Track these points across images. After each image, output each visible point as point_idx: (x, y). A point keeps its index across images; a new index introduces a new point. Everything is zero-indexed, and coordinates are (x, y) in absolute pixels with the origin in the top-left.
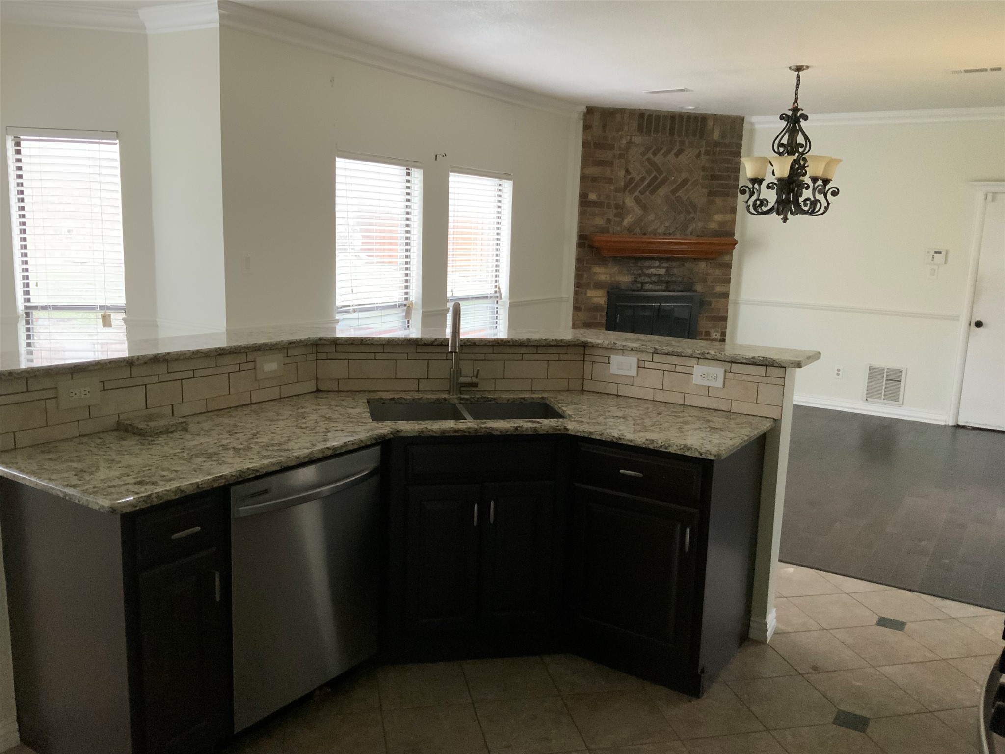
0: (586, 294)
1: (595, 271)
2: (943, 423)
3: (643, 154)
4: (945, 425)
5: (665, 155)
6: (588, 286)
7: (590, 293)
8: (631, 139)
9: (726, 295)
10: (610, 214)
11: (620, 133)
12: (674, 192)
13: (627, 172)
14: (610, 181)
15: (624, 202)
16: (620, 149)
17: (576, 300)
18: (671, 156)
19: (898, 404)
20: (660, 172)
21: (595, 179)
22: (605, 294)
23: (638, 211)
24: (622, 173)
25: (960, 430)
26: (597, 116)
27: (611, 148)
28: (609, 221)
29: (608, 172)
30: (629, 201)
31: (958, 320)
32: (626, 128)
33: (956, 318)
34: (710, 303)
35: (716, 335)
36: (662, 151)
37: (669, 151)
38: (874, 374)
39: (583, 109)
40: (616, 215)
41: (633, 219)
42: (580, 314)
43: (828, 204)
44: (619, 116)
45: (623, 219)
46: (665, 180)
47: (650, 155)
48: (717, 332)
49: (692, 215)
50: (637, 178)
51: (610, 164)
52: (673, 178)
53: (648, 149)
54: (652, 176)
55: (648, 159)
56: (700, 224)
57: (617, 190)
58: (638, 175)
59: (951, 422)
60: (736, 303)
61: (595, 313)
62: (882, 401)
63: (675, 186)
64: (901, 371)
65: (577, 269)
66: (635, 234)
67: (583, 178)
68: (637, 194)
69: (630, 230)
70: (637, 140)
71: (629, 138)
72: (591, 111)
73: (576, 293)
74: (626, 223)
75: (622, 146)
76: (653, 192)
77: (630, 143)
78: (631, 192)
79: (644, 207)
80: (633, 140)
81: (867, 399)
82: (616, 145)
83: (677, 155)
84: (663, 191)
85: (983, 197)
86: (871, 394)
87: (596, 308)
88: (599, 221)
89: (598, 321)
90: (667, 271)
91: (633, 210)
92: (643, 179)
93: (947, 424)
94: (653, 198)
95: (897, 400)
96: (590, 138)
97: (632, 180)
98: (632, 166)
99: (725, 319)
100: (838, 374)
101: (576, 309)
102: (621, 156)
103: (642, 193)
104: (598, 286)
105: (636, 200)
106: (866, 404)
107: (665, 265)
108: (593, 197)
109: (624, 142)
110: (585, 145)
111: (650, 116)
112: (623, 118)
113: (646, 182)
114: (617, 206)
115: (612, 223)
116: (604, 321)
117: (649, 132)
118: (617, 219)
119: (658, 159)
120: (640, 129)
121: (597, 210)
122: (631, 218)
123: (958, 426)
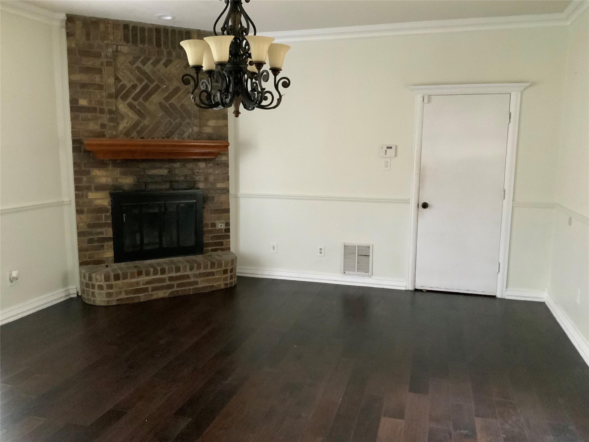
0: (87, 196)
1: (94, 174)
2: (404, 289)
3: (132, 63)
4: (406, 290)
5: (155, 64)
6: (88, 188)
7: (91, 195)
8: (117, 48)
9: (226, 191)
10: (105, 118)
11: (106, 42)
12: (167, 99)
13: (117, 79)
14: (100, 87)
15: (117, 108)
16: (107, 57)
17: (77, 204)
18: (160, 66)
19: (368, 275)
20: (151, 81)
21: (84, 86)
22: (108, 196)
23: (134, 117)
24: (111, 80)
25: (417, 293)
26: (79, 24)
27: (98, 55)
28: (103, 126)
29: (97, 79)
30: (122, 107)
31: (409, 203)
32: (111, 38)
33: (407, 202)
34: (213, 198)
35: (221, 226)
36: (151, 61)
37: (157, 62)
38: (348, 250)
39: (63, 17)
40: (111, 120)
41: (129, 124)
42: (82, 216)
43: (281, 96)
44: (102, 27)
45: (118, 124)
46: (157, 87)
47: (139, 64)
48: (222, 223)
49: (187, 120)
50: (129, 86)
51: (99, 71)
52: (165, 86)
53: (136, 59)
54: (144, 83)
55: (138, 68)
56: (196, 129)
57: (110, 96)
58: (129, 82)
59: (411, 288)
60: (236, 197)
61: (99, 215)
62: (356, 272)
63: (167, 94)
64: (369, 247)
65: (76, 172)
66: (132, 138)
67: (72, 84)
68: (130, 100)
69: (127, 134)
70: (125, 49)
71: (115, 47)
72: (71, 19)
73: (77, 196)
74: (121, 127)
75: (109, 54)
76: (146, 99)
77: (116, 52)
78: (124, 98)
79: (139, 113)
80: (119, 49)
81: (344, 272)
82: (102, 54)
83: (166, 65)
84: (156, 98)
85: (421, 99)
86: (346, 269)
87: (100, 210)
88: (93, 126)
89: (103, 221)
90: (169, 172)
91: (128, 115)
92: (134, 87)
93: (407, 289)
94: (147, 104)
95: (367, 271)
96: (73, 46)
97: (123, 86)
98: (121, 74)
99: (227, 211)
100: (321, 253)
101: (79, 212)
102: (109, 64)
103: (135, 99)
104: (100, 188)
105: (131, 106)
106: (344, 276)
107: (167, 166)
108: (83, 102)
109: (110, 50)
110: (70, 51)
111: (135, 28)
112: (106, 28)
113: (138, 90)
114: (111, 112)
115: (107, 128)
116: (110, 221)
117: (135, 42)
118: (112, 124)
119: (148, 68)
120: (126, 39)
121: (89, 115)
122: (127, 123)
123: (416, 290)
